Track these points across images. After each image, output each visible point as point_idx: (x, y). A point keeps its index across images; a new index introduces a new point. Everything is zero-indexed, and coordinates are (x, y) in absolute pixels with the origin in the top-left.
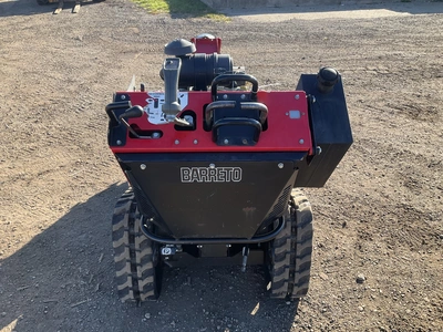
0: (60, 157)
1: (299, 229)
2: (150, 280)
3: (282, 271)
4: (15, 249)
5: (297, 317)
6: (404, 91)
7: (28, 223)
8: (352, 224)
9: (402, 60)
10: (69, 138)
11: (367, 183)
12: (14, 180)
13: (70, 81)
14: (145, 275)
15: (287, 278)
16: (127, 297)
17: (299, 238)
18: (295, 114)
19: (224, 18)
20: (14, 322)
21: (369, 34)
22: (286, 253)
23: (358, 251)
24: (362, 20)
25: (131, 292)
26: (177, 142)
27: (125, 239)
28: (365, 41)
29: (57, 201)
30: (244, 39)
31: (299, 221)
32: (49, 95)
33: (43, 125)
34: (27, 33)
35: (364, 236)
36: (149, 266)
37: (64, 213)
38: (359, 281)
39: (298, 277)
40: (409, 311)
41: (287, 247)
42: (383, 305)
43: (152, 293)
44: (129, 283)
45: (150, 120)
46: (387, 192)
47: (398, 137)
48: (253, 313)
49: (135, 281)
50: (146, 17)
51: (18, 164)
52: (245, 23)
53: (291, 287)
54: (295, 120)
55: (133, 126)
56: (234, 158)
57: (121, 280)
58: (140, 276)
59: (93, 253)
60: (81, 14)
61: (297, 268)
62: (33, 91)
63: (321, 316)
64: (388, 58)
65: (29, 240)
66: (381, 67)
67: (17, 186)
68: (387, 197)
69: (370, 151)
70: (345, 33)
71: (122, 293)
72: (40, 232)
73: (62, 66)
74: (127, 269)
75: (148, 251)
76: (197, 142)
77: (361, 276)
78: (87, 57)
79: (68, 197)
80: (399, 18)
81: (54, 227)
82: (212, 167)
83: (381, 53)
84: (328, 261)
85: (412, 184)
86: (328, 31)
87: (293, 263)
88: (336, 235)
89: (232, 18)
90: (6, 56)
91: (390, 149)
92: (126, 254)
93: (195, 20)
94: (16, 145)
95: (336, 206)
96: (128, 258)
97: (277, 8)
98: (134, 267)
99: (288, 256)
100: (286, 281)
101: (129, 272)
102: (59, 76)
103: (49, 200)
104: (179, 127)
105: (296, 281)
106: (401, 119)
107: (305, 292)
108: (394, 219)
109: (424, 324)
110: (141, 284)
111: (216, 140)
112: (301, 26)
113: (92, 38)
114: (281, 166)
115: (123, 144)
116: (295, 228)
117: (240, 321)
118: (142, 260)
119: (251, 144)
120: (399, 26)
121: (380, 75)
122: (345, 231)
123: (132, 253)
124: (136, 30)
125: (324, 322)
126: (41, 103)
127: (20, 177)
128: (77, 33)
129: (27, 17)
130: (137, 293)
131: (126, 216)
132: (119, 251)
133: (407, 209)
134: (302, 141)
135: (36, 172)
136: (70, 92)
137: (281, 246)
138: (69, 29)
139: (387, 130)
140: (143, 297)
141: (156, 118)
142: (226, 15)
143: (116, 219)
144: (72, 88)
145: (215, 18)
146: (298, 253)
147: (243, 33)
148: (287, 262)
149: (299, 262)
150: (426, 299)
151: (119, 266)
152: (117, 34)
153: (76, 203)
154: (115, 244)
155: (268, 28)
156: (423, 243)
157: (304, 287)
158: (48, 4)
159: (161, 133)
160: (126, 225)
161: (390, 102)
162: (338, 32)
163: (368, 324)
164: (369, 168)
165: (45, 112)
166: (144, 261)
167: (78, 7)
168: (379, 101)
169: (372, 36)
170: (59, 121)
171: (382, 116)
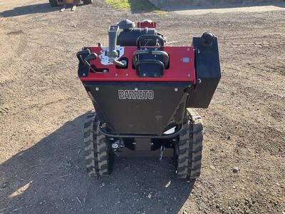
0: (60, 94)
1: (194, 135)
2: (105, 162)
3: (184, 160)
4: (31, 145)
5: (193, 190)
6: (278, 58)
7: (38, 131)
8: (234, 138)
9: (280, 38)
10: (65, 84)
11: (247, 114)
12: (32, 107)
13: (67, 51)
14: (102, 159)
15: (187, 165)
16: (91, 172)
17: (194, 140)
18: (186, 60)
19: (165, 13)
20: (28, 185)
21: (259, 21)
22: (186, 149)
23: (236, 154)
24: (255, 13)
25: (94, 169)
26: (116, 75)
27: (91, 137)
28: (256, 26)
29: (56, 119)
30: (176, 25)
31: (195, 130)
32: (55, 60)
33: (50, 77)
34: (44, 23)
35: (241, 145)
36: (105, 154)
37: (59, 127)
38: (235, 171)
39: (194, 164)
40: (265, 190)
41: (187, 146)
42: (249, 186)
43: (106, 171)
44: (93, 164)
45: (102, 63)
46: (259, 119)
47: (270, 87)
48: (167, 186)
49: (96, 163)
50: (116, 13)
51: (35, 98)
52: (178, 15)
53: (189, 171)
54: (186, 63)
55: (92, 66)
56: (149, 85)
57: (88, 162)
58: (99, 160)
59: (75, 149)
60: (76, 12)
61: (193, 159)
62: (45, 57)
63: (208, 190)
64: (270, 37)
65: (39, 140)
66: (265, 43)
67: (34, 111)
68: (259, 122)
69: (251, 95)
70: (243, 21)
71: (89, 170)
72: (45, 136)
73: (63, 42)
74: (92, 155)
75: (104, 145)
76: (128, 75)
77: (237, 168)
78: (78, 37)
79: (63, 117)
80: (281, 11)
81: (54, 134)
82: (136, 90)
83: (266, 34)
84: (216, 159)
85: (276, 115)
86: (233, 20)
87: (191, 156)
88: (223, 144)
89: (170, 13)
90: (31, 37)
91: (265, 93)
92: (91, 146)
93: (146, 14)
94: (35, 88)
95: (225, 127)
96: (93, 148)
97: (200, 6)
98: (96, 154)
99: (187, 151)
100: (186, 167)
101: (93, 157)
102: (61, 48)
103: (51, 119)
104: (118, 67)
105: (193, 167)
106: (275, 75)
107: (198, 174)
108: (262, 136)
109: (274, 198)
110: (100, 165)
111: (138, 74)
112: (214, 17)
113: (82, 26)
114: (176, 90)
115: (86, 76)
116: (191, 134)
117: (158, 191)
118: (100, 150)
119: (159, 77)
120: (281, 16)
121: (264, 47)
122: (229, 142)
123: (95, 146)
124: (109, 21)
125: (210, 194)
126: (50, 64)
127: (35, 106)
128: (73, 23)
129: (44, 14)
130: (97, 170)
131: (92, 124)
132: (87, 144)
133: (271, 130)
134: (189, 75)
135: (45, 103)
136: (67, 58)
137: (183, 144)
138: (69, 20)
139: (264, 82)
140: (101, 173)
141: (105, 61)
142: (166, 11)
143: (86, 125)
144: (69, 55)
145: (159, 13)
146: (194, 150)
147: (176, 22)
148: (187, 155)
149: (194, 155)
150: (278, 184)
151: (87, 153)
152: (97, 23)
153: (67, 121)
154: (85, 140)
155: (193, 18)
156: (280, 151)
157: (197, 171)
158: (57, 5)
159: (108, 70)
160: (92, 129)
161: (268, 64)
162: (238, 21)
163: (238, 196)
164: (249, 105)
165: (52, 69)
166: (101, 151)
167: (74, 8)
168: (261, 64)
169: (261, 23)
170: (60, 74)
171: (262, 73)
